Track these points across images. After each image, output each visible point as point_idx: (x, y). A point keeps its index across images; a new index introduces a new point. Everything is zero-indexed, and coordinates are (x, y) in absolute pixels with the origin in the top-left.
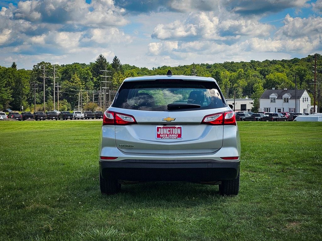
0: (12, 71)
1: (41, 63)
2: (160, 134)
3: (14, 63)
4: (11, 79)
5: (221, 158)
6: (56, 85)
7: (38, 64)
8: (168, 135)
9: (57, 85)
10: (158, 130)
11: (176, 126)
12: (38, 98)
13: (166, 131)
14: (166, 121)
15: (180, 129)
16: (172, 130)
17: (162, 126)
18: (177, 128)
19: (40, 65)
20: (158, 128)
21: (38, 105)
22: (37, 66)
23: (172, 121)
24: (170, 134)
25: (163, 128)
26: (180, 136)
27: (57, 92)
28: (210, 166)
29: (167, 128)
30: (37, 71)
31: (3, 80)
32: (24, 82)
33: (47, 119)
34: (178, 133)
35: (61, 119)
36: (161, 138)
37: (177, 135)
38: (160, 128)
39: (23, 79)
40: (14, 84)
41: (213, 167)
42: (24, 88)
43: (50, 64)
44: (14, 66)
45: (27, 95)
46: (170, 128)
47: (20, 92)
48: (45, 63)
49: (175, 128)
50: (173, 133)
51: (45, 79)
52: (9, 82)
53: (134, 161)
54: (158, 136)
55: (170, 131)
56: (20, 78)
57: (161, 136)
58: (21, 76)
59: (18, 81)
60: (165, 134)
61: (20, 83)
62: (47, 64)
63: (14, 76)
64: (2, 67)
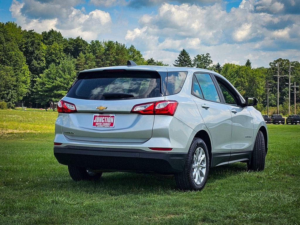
0: (246, 70)
1: (278, 60)
2: (96, 122)
3: (248, 61)
4: (244, 78)
5: (149, 148)
6: (291, 85)
7: (275, 61)
8: (102, 123)
9: (294, 85)
10: (94, 119)
11: (110, 115)
12: (274, 99)
13: (101, 119)
14: (99, 110)
15: (113, 118)
16: (107, 118)
17: (98, 115)
18: (111, 117)
19: (277, 62)
20: (95, 116)
21: (273, 108)
22: (273, 63)
23: (104, 110)
24: (104, 122)
25: (99, 116)
26: (112, 124)
27: (294, 93)
28: (137, 155)
29: (103, 116)
30: (273, 69)
31: (233, 79)
32: (258, 81)
33: (272, 123)
34: (111, 122)
35: (289, 123)
36: (96, 126)
37: (110, 124)
38: (96, 116)
39: (257, 78)
40: (247, 84)
41: (140, 157)
42: (258, 88)
43: (288, 61)
44: (248, 64)
45: (262, 97)
46: (105, 116)
47: (253, 93)
48: (282, 60)
49: (109, 116)
50: (107, 122)
51: (279, 78)
52: (242, 82)
53: (73, 148)
54: (94, 124)
55: (104, 120)
56: (254, 78)
57: (96, 124)
58: (255, 75)
59: (252, 81)
60: (100, 122)
61: (254, 82)
62: (285, 61)
63: (247, 75)
64: (236, 66)
